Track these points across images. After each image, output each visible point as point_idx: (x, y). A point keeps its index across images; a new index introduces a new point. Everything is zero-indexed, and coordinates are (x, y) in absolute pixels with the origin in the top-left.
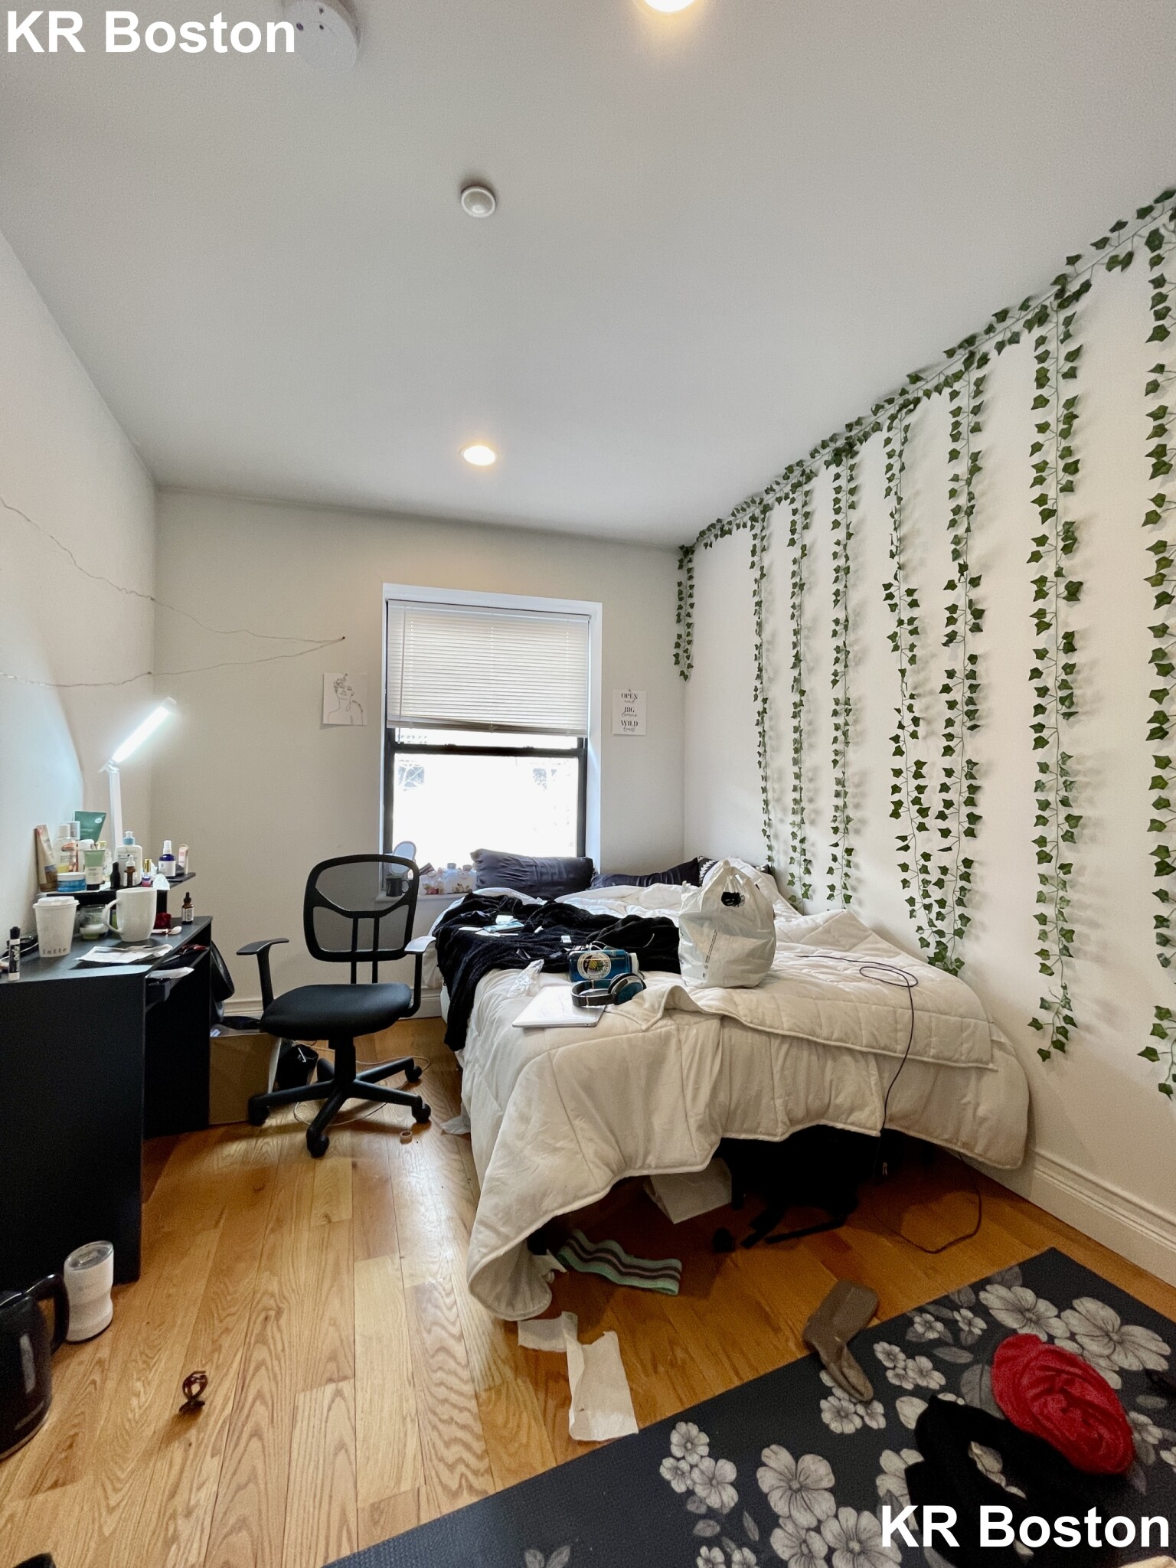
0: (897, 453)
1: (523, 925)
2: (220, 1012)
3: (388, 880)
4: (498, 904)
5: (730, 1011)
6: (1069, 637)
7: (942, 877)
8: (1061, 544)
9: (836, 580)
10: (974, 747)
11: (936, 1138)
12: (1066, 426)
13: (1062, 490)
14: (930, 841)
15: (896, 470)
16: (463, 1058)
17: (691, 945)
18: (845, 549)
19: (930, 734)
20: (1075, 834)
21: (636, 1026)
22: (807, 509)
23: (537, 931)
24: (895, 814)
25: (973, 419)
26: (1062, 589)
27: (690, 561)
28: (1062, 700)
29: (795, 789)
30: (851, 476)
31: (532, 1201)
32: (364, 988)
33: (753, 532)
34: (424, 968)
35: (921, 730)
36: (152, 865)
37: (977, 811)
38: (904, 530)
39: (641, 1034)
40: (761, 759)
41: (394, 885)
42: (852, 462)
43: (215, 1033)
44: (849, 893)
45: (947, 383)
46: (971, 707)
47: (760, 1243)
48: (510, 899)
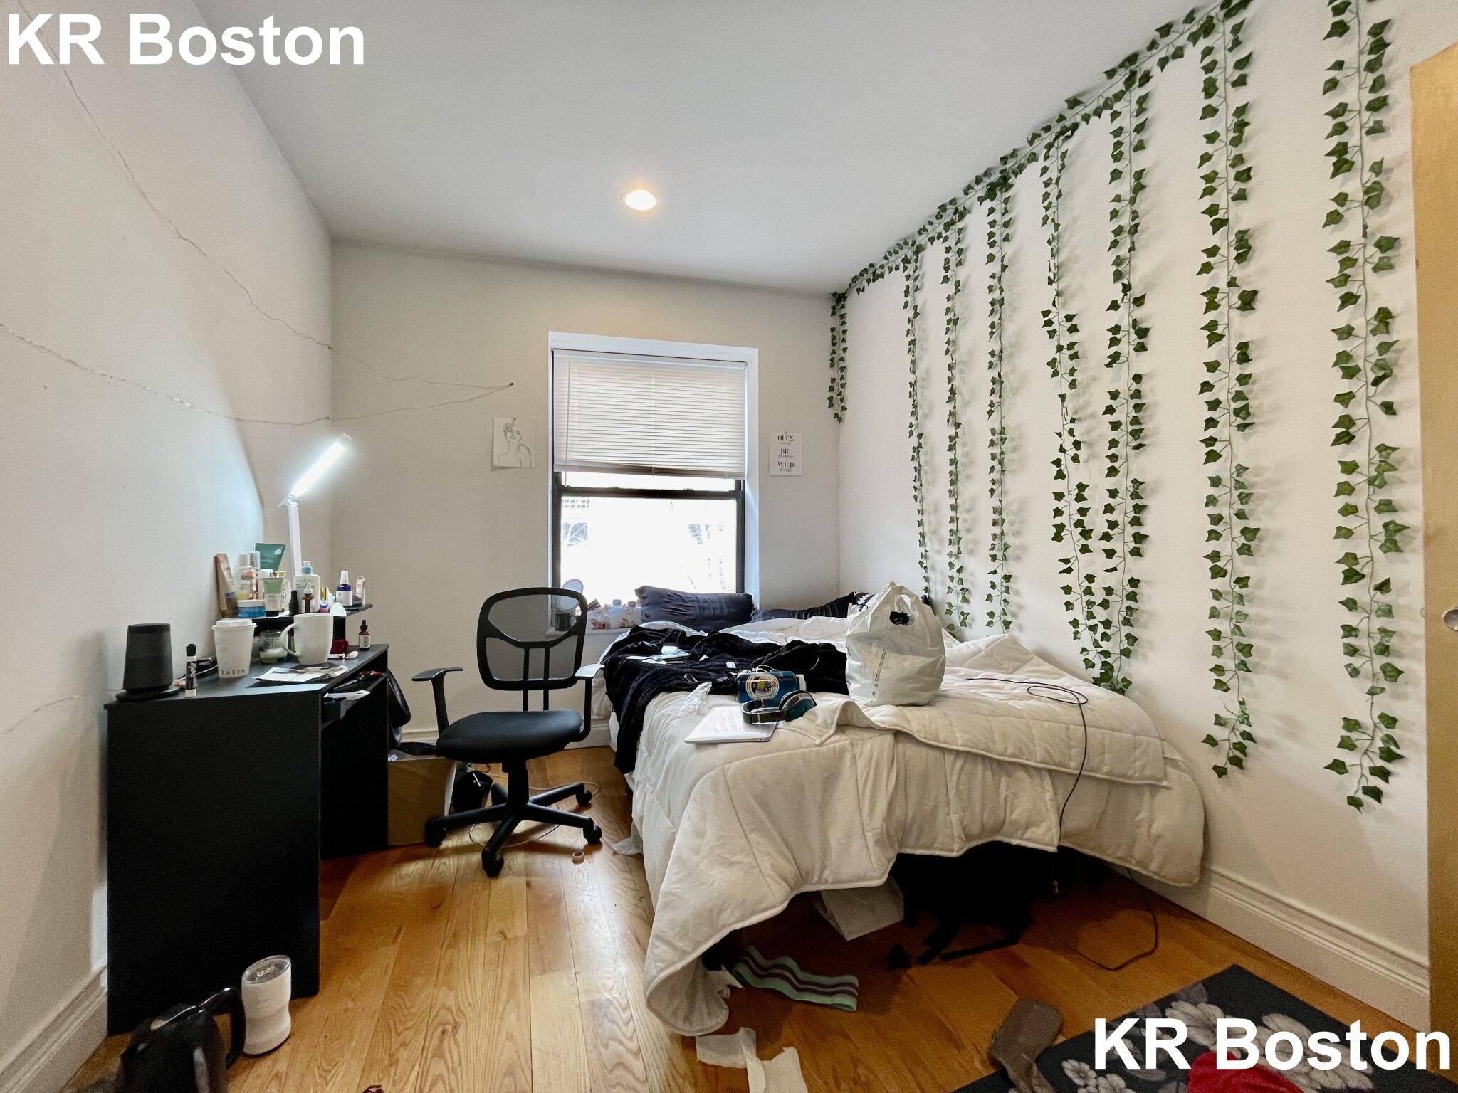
0: (1054, 181)
1: (688, 654)
2: (397, 738)
3: (557, 615)
4: (663, 636)
5: (904, 727)
6: (1243, 347)
7: (1107, 598)
8: (1234, 253)
9: (992, 313)
10: (1139, 466)
11: (1110, 856)
12: (1236, 134)
13: (1234, 199)
14: (1095, 562)
15: (1052, 199)
16: (633, 780)
17: (859, 664)
18: (1000, 280)
19: (1093, 456)
20: (1252, 546)
21: (808, 741)
22: (960, 246)
23: (702, 659)
24: (1058, 538)
25: (1135, 138)
26: (1236, 301)
27: (843, 307)
28: (1237, 412)
29: (952, 520)
30: (1006, 209)
31: (709, 916)
32: (536, 715)
33: (906, 273)
34: (593, 698)
35: (1083, 454)
36: (329, 594)
37: (1143, 531)
38: (1061, 257)
39: (814, 749)
40: (916, 493)
41: (563, 619)
42: (1006, 195)
43: (393, 758)
44: (1009, 618)
45: (1107, 105)
46: (1136, 427)
47: (937, 959)
48: (674, 630)
